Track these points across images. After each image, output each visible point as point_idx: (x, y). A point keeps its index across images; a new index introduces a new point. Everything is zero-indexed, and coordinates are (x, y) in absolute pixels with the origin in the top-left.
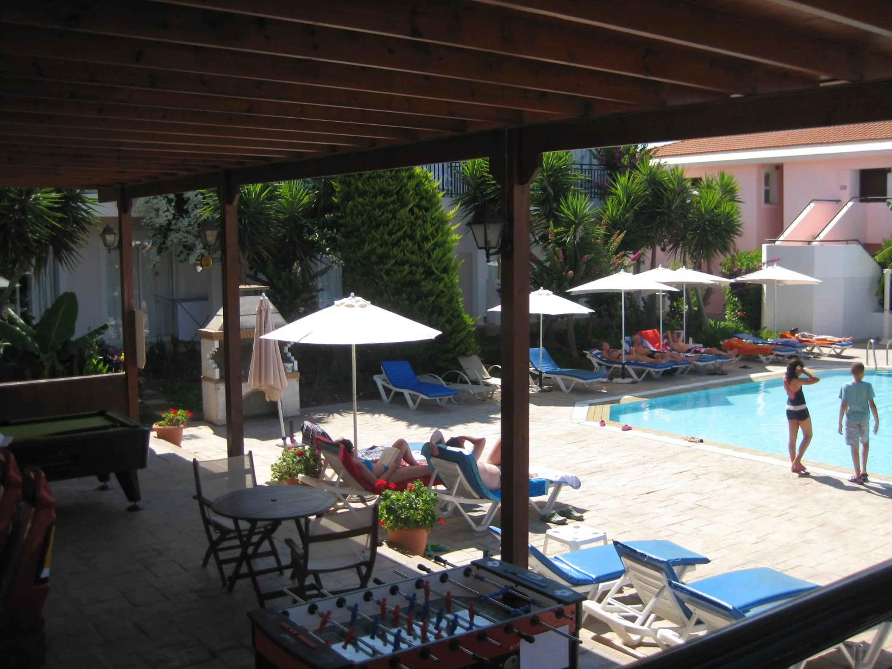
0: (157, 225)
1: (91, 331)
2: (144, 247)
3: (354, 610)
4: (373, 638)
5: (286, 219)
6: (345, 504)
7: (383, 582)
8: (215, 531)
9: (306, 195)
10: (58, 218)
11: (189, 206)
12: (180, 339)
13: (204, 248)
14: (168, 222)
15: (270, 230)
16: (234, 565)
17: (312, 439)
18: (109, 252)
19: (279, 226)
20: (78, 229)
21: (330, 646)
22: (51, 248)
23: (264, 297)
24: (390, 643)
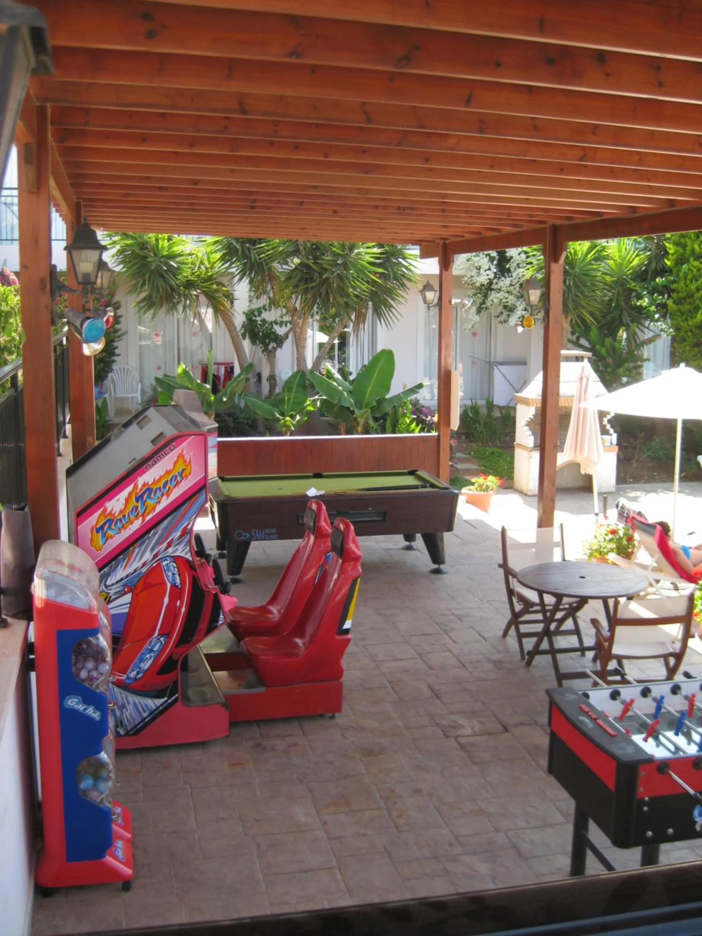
0: (478, 284)
1: (406, 389)
2: (464, 305)
3: (659, 702)
4: (677, 734)
5: (613, 282)
6: (657, 591)
7: (694, 676)
8: (518, 602)
9: (636, 256)
10: (379, 273)
11: (511, 265)
12: (495, 403)
13: (526, 310)
14: (488, 281)
15: (596, 293)
16: (535, 639)
17: (627, 518)
18: (429, 310)
19: (604, 289)
20: (398, 286)
21: (630, 736)
22: (370, 303)
23: (586, 363)
24: (695, 743)
